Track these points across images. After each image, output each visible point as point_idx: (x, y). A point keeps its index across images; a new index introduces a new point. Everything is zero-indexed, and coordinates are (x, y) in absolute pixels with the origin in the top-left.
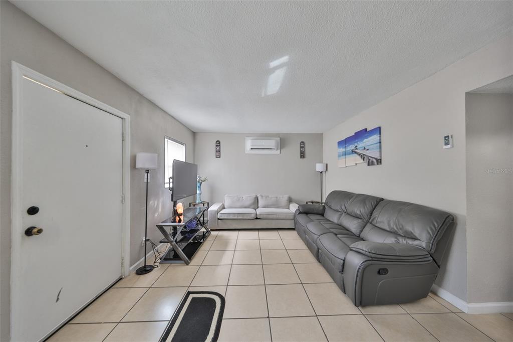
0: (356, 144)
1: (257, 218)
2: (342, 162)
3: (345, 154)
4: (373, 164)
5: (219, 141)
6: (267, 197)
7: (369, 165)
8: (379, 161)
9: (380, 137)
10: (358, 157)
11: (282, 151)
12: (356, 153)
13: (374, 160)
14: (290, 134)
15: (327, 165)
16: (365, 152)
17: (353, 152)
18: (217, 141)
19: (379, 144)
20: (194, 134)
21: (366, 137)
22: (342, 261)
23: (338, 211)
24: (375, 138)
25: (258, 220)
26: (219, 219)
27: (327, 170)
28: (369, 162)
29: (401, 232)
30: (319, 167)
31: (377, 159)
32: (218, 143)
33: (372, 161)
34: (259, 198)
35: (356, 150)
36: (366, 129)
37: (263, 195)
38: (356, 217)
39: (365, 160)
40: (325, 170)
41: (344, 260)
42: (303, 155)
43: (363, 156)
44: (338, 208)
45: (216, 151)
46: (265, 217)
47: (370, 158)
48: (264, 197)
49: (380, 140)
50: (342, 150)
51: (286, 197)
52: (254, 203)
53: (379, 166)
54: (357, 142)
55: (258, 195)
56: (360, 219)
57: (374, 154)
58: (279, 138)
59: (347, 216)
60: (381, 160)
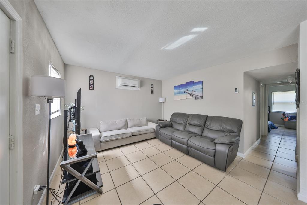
0: (187, 88)
1: (133, 136)
2: (177, 98)
3: (180, 93)
4: (198, 99)
5: (92, 76)
6: (133, 120)
7: (195, 99)
8: (202, 98)
9: (203, 86)
10: (189, 95)
11: (141, 88)
12: (187, 93)
13: (199, 97)
14: (146, 78)
15: (165, 99)
16: (193, 93)
17: (185, 92)
18: (90, 76)
19: (202, 89)
20: (65, 66)
21: (194, 85)
22: (214, 150)
23: (181, 124)
24: (200, 86)
25: (133, 137)
26: (101, 142)
27: (165, 101)
28: (196, 98)
29: (225, 130)
30: (161, 100)
31: (201, 97)
32: (91, 78)
33: (198, 98)
34: (128, 121)
35: (187, 92)
36: (194, 81)
37: (131, 119)
38: (197, 126)
39: (193, 96)
40: (164, 101)
41: (215, 150)
42: (152, 92)
43: (192, 95)
44: (182, 122)
45: (90, 84)
46: (138, 133)
47: (196, 96)
48: (132, 120)
49: (203, 87)
50: (177, 91)
51: (145, 119)
52: (125, 125)
53: (202, 100)
54: (188, 87)
55: (127, 119)
56: (200, 126)
57: (199, 94)
58: (139, 80)
59: (191, 126)
60: (203, 97)
